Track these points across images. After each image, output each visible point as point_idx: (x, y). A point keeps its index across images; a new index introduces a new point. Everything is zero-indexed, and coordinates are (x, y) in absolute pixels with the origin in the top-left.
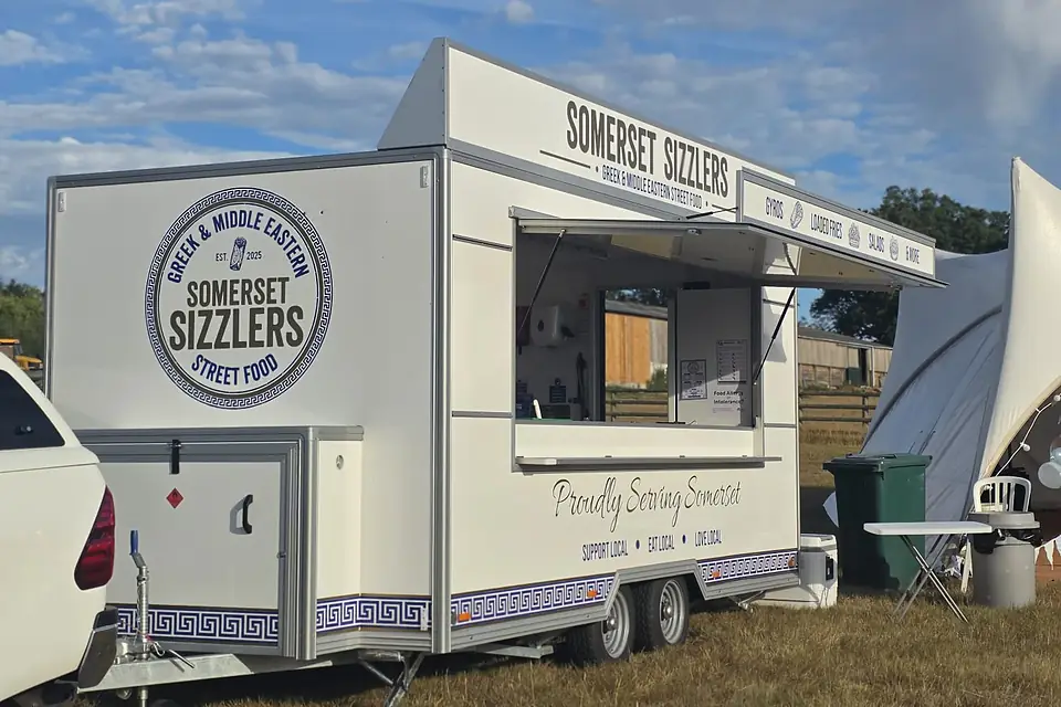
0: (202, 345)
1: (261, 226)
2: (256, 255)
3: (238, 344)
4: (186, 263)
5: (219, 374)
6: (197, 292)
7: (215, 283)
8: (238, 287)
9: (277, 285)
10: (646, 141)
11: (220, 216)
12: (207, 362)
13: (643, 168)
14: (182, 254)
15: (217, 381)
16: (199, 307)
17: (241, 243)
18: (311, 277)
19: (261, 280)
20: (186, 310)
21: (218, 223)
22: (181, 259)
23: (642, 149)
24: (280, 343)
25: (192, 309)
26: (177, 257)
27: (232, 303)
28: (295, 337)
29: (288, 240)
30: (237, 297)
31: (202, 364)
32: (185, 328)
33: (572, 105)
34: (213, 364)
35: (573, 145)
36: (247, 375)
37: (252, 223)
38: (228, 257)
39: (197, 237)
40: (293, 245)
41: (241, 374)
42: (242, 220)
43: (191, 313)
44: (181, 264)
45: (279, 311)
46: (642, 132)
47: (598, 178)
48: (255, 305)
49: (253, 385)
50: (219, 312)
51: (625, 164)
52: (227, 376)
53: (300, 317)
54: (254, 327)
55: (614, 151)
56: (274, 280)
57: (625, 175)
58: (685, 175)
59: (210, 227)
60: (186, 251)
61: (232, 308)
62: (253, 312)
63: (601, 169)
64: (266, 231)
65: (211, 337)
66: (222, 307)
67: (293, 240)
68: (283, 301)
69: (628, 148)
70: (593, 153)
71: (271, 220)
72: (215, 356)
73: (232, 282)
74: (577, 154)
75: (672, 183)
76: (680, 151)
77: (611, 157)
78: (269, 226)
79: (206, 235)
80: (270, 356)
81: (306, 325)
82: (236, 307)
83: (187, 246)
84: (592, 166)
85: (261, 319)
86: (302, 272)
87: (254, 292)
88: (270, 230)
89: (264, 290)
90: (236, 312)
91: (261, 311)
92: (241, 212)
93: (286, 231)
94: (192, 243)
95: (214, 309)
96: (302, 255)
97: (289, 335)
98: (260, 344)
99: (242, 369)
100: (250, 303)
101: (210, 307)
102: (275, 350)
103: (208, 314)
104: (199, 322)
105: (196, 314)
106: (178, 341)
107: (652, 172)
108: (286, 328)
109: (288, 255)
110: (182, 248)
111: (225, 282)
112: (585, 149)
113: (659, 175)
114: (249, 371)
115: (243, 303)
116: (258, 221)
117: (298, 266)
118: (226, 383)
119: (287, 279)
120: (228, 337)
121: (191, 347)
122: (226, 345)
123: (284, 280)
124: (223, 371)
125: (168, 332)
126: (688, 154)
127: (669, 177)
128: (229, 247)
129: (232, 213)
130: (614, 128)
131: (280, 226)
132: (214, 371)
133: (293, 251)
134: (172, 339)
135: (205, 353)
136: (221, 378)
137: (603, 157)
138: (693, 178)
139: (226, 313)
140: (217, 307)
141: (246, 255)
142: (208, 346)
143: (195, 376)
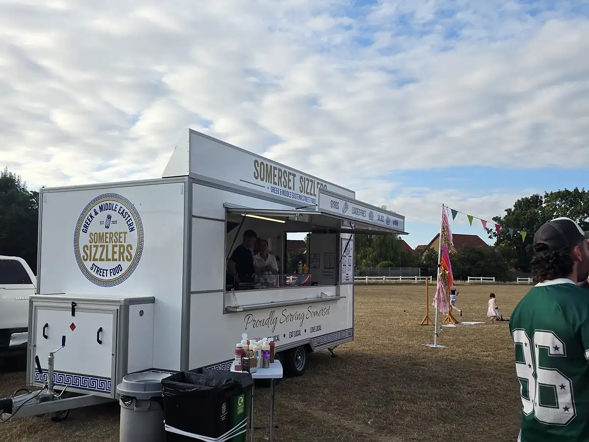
0: (95, 260)
1: (117, 210)
2: (115, 222)
3: (108, 260)
4: (89, 225)
5: (101, 272)
6: (93, 237)
7: (100, 233)
8: (108, 235)
9: (122, 235)
10: (291, 177)
11: (102, 205)
12: (96, 266)
13: (290, 188)
14: (88, 221)
15: (100, 275)
16: (93, 244)
17: (109, 217)
18: (135, 232)
19: (116, 233)
20: (89, 244)
21: (101, 208)
22: (87, 223)
23: (290, 180)
24: (124, 260)
25: (91, 244)
26: (86, 222)
27: (106, 242)
28: (129, 258)
29: (127, 216)
30: (108, 240)
31: (94, 267)
32: (88, 252)
33: (256, 161)
34: (98, 268)
35: (257, 178)
36: (111, 273)
37: (114, 209)
38: (105, 222)
39: (93, 215)
40: (129, 218)
41: (109, 272)
42: (109, 207)
43: (91, 246)
44: (87, 225)
45: (123, 246)
46: (290, 174)
47: (269, 191)
48: (114, 243)
49: (113, 277)
50: (101, 246)
51: (281, 186)
52: (103, 273)
53: (131, 249)
54: (114, 253)
55: (276, 180)
56: (122, 233)
57: (281, 191)
58: (309, 191)
59: (98, 210)
60: (89, 220)
61: (106, 244)
62: (114, 246)
63: (270, 188)
64: (119, 212)
65: (98, 257)
66: (102, 244)
67: (129, 216)
68: (125, 242)
69: (283, 179)
70: (266, 181)
71: (121, 207)
72: (99, 264)
73: (106, 233)
74: (259, 181)
75: (302, 194)
76: (306, 182)
77: (275, 183)
78: (120, 210)
79: (96, 213)
80: (120, 265)
81: (133, 252)
82: (107, 244)
83: (90, 218)
84: (265, 187)
85: (116, 249)
86: (132, 230)
87: (114, 238)
88: (120, 212)
89: (118, 237)
90: (107, 246)
91: (116, 246)
92: (110, 204)
93: (126, 212)
94: (91, 216)
95: (99, 244)
96: (132, 223)
97: (127, 256)
98: (116, 260)
99: (109, 271)
100: (112, 242)
101: (97, 244)
102: (121, 263)
103: (96, 246)
104: (94, 249)
105: (92, 246)
106: (85, 258)
107: (294, 190)
108: (126, 253)
109: (127, 222)
110: (87, 219)
111: (103, 233)
112: (262, 180)
113: (297, 191)
114: (112, 271)
115: (110, 243)
116: (116, 208)
117: (131, 227)
118: (103, 276)
119: (127, 233)
120: (104, 257)
121: (90, 260)
122: (103, 260)
123: (125, 233)
124: (102, 271)
125: (82, 254)
126: (310, 183)
127: (301, 192)
128: (105, 219)
129: (106, 204)
130: (276, 172)
131: (124, 210)
132: (99, 270)
133: (129, 221)
134: (84, 256)
135: (95, 263)
136: (101, 274)
137: (271, 183)
138: (312, 192)
139: (103, 246)
140: (100, 244)
141: (111, 222)
142: (96, 260)
143: (92, 272)
